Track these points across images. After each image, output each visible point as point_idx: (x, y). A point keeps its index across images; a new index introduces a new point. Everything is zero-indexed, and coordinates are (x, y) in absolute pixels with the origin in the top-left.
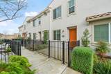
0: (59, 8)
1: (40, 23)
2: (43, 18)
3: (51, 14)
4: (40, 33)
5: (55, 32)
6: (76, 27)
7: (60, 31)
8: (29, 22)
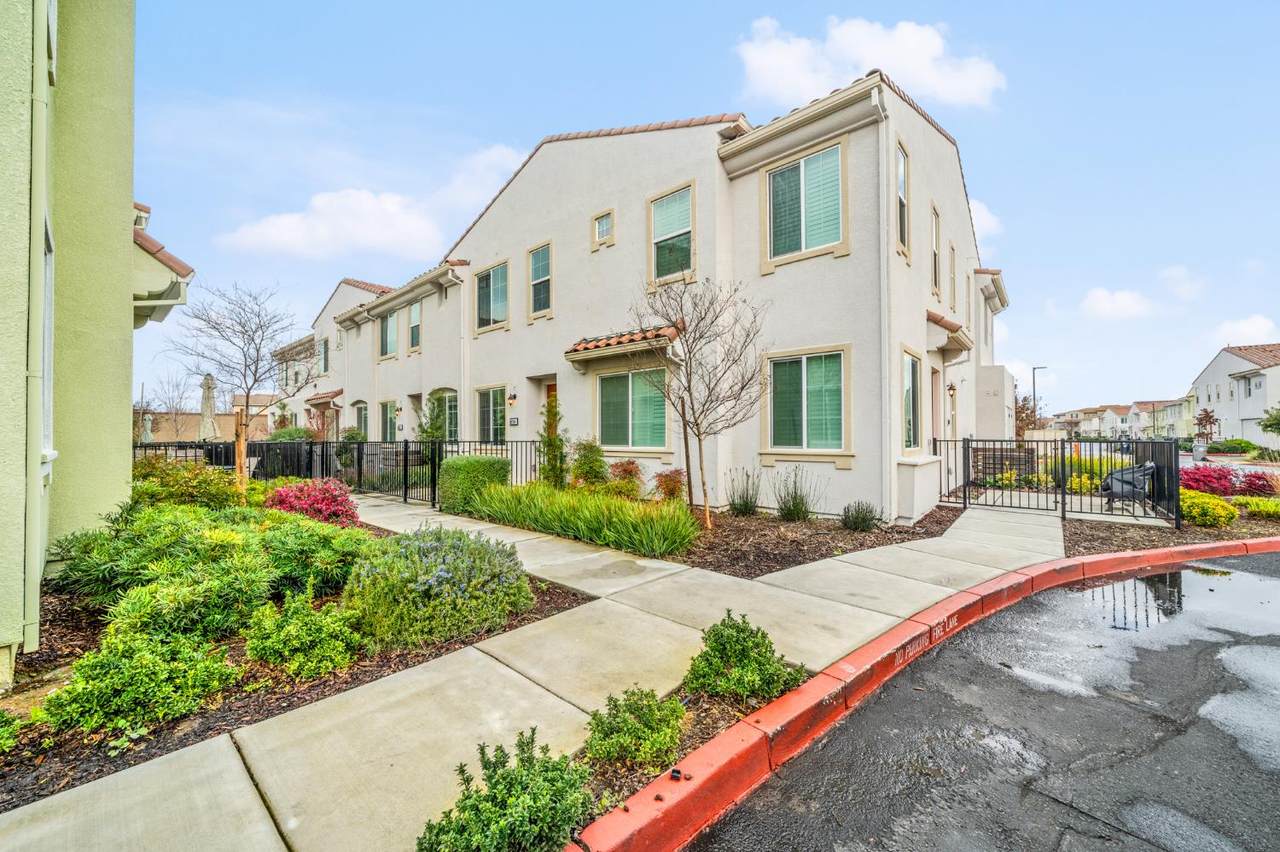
0: (503, 267)
1: (415, 340)
2: (428, 313)
3: (465, 297)
4: (416, 398)
5: (484, 396)
6: (555, 374)
7: (503, 392)
8: (351, 322)
